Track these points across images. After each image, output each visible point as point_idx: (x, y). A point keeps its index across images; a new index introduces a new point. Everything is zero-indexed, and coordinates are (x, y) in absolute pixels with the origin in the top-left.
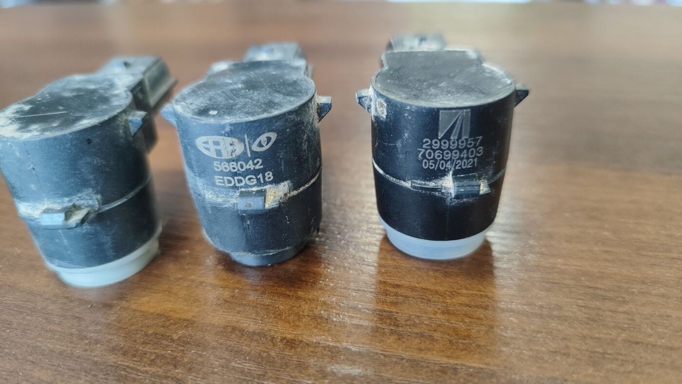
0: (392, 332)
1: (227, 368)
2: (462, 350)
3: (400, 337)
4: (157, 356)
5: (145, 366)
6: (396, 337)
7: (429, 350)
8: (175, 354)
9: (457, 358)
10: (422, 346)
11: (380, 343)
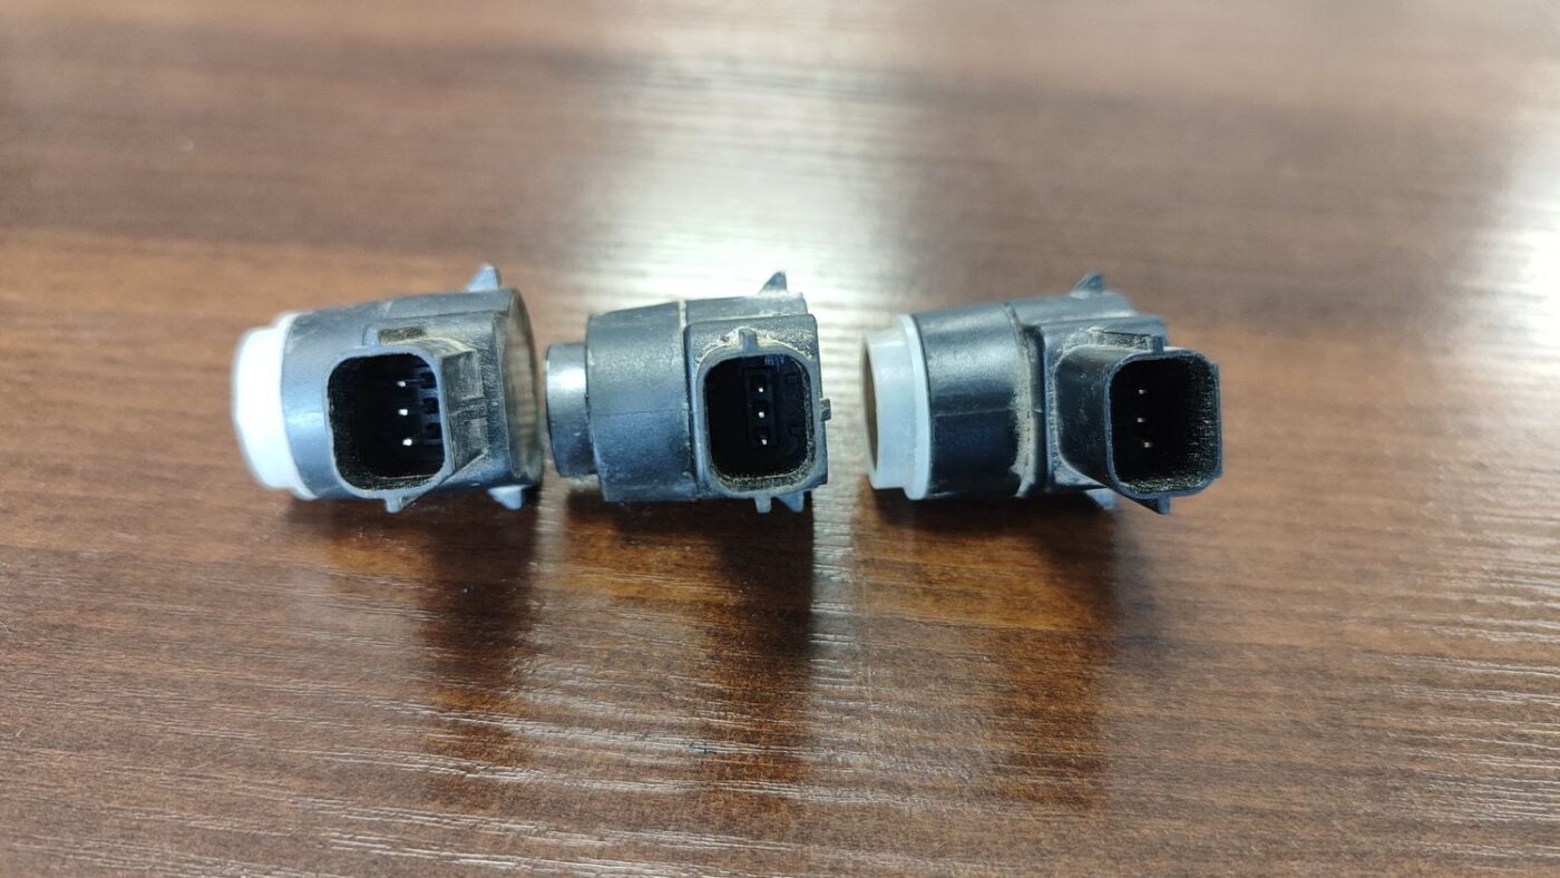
0: (926, 593)
1: (721, 659)
2: (1021, 609)
3: (938, 598)
4: (612, 653)
5: (600, 670)
6: (933, 598)
7: (980, 612)
8: (637, 648)
9: (1018, 620)
10: (969, 607)
11: (913, 607)
